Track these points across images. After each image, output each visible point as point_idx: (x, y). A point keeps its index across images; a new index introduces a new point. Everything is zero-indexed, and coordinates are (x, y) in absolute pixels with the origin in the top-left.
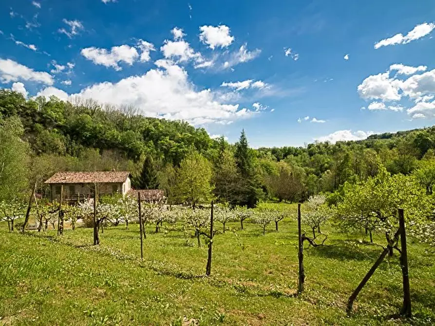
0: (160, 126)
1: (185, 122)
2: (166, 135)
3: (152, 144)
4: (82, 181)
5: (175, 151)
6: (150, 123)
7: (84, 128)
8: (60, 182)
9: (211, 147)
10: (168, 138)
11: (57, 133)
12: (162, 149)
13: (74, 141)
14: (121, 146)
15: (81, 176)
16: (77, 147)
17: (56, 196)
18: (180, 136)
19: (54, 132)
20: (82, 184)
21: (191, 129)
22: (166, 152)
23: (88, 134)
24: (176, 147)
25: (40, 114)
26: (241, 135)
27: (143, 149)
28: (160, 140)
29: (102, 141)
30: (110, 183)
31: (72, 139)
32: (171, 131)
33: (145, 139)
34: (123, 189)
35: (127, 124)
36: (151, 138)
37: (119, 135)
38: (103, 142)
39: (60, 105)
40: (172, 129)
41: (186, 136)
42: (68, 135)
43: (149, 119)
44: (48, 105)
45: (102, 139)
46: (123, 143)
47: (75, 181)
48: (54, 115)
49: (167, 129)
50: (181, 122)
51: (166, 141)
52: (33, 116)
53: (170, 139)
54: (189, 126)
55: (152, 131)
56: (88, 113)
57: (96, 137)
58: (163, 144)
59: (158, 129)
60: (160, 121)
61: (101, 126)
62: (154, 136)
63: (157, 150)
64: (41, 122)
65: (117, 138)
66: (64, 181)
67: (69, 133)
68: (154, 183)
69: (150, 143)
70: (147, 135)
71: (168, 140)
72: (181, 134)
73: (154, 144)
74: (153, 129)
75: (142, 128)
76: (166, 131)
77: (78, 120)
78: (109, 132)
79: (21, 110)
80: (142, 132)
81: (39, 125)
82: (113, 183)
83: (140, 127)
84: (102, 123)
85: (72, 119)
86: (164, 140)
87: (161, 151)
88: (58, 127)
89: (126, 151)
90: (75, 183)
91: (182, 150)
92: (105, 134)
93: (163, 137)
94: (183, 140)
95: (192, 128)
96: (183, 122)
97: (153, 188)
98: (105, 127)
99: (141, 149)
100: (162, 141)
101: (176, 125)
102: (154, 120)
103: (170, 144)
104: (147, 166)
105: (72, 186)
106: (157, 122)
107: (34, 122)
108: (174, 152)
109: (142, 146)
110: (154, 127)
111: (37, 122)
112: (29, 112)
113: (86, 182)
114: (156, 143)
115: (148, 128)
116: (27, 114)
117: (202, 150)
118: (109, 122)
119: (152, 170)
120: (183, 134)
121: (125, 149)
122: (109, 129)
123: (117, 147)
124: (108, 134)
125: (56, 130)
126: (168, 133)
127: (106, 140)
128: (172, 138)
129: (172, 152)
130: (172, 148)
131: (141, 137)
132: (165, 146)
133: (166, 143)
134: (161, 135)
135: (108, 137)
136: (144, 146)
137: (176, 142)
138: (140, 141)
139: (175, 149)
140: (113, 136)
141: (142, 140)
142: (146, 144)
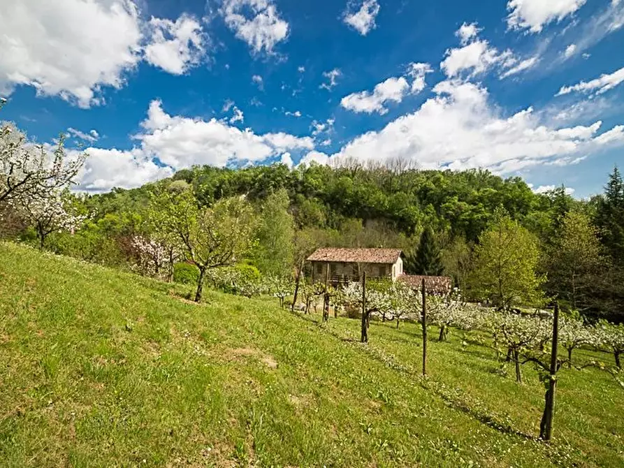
0: (443, 182)
1: (484, 170)
2: (454, 194)
3: (433, 208)
4: (343, 260)
5: (468, 218)
6: (428, 178)
7: (344, 194)
8: (321, 259)
9: (536, 208)
11: (318, 202)
12: (447, 216)
13: (334, 211)
14: (387, 214)
15: (342, 253)
16: (337, 218)
17: (317, 275)
18: (476, 193)
19: (314, 201)
20: (344, 264)
21: (495, 182)
22: (454, 220)
23: (349, 201)
24: (470, 212)
25: (302, 183)
26: (610, 180)
27: (418, 217)
28: (444, 203)
30: (376, 263)
31: (332, 208)
32: (460, 187)
33: (421, 203)
34: (393, 273)
35: (396, 185)
36: (430, 200)
37: (386, 200)
38: (366, 209)
39: (319, 170)
40: (462, 184)
42: (328, 204)
43: (425, 173)
44: (308, 171)
45: (365, 207)
46: (391, 210)
47: (336, 259)
48: (314, 182)
49: (455, 185)
50: (477, 171)
51: (454, 204)
52: (296, 186)
53: (459, 200)
54: (490, 177)
55: (432, 190)
56: (348, 176)
57: (358, 204)
58: (448, 208)
59: (440, 186)
60: (443, 174)
61: (364, 189)
62: (435, 198)
63: (439, 217)
64: (302, 192)
65: (384, 203)
66: (325, 259)
67: (329, 202)
68: (436, 267)
69: (429, 208)
70: (424, 196)
71: (456, 201)
72: (478, 190)
73: (435, 209)
74: (433, 186)
75: (416, 188)
76: (453, 188)
77: (337, 185)
78: (374, 196)
79: (286, 181)
80: (417, 193)
81: (301, 196)
82: (379, 263)
83: (413, 186)
84: (365, 186)
85: (332, 184)
86: (449, 202)
87: (446, 218)
88: (319, 195)
89: (396, 220)
90: (336, 262)
91: (480, 215)
92: (368, 199)
94: (481, 199)
95: (498, 179)
96: (480, 171)
97: (434, 274)
98: (368, 191)
99: (416, 217)
100: (447, 204)
101: (468, 176)
102: (434, 173)
103: (460, 208)
104: (425, 241)
105: (334, 265)
106: (439, 175)
107: (297, 192)
108: (466, 220)
109: (417, 212)
110: (434, 183)
111: (299, 192)
112: (292, 182)
113: (349, 260)
114: (437, 207)
115: (425, 186)
116: (291, 185)
117: (518, 215)
118: (373, 183)
119: (433, 247)
120: (481, 190)
121: (394, 218)
122: (373, 193)
123: (383, 215)
124: (372, 200)
125: (316, 199)
126: (456, 191)
127: (370, 208)
128: (464, 198)
129: (464, 220)
130: (462, 213)
131: (416, 200)
132: (452, 210)
133: (453, 206)
134: (445, 195)
135: (372, 203)
136: (420, 212)
137: (470, 204)
138: (414, 205)
139: (468, 215)
140: (379, 201)
141: (418, 204)
142: (423, 210)
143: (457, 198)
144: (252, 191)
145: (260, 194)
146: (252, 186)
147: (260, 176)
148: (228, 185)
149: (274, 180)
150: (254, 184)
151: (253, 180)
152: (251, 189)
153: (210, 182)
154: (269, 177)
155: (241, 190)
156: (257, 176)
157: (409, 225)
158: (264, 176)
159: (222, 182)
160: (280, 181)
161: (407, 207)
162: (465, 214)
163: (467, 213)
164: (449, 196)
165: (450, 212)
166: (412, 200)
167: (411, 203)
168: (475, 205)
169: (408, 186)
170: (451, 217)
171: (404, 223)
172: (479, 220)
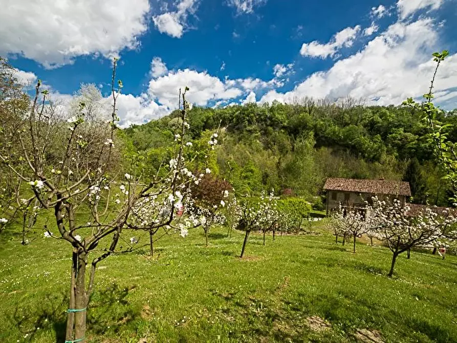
0: (390, 116)
2: (397, 127)
3: (380, 138)
5: (415, 146)
6: (374, 113)
7: (305, 126)
10: (401, 130)
11: (284, 133)
12: (394, 145)
14: (342, 143)
19: (281, 132)
22: (400, 148)
24: (416, 141)
25: (270, 118)
27: (368, 145)
28: (391, 134)
32: (406, 120)
35: (347, 118)
36: (378, 131)
37: (340, 131)
38: (323, 139)
39: (281, 108)
42: (292, 135)
43: (372, 108)
44: (272, 110)
45: (322, 137)
46: (345, 139)
48: (280, 117)
49: (400, 118)
51: (400, 134)
52: (265, 121)
53: (405, 131)
55: (378, 122)
56: (306, 112)
57: (316, 135)
58: (395, 138)
59: (386, 119)
60: (388, 109)
61: (322, 123)
62: (382, 129)
63: (387, 146)
64: (271, 126)
65: (339, 134)
67: (292, 133)
69: (376, 138)
70: (372, 128)
71: (402, 132)
73: (382, 139)
74: (380, 120)
75: (364, 121)
77: (299, 120)
78: (330, 128)
79: (257, 117)
80: (365, 126)
81: (270, 128)
83: (362, 120)
84: (322, 120)
85: (294, 119)
86: (396, 133)
87: (393, 147)
88: (284, 127)
89: (348, 148)
92: (325, 130)
98: (325, 124)
99: (366, 145)
100: (394, 135)
103: (406, 138)
106: (384, 110)
107: (267, 125)
108: (412, 148)
109: (367, 141)
110: (381, 117)
111: (268, 126)
112: (262, 117)
114: (384, 137)
115: (373, 120)
116: (262, 120)
121: (347, 146)
122: (329, 125)
123: (338, 144)
124: (329, 131)
125: (283, 131)
126: (402, 124)
127: (326, 138)
128: (409, 130)
129: (410, 148)
130: (409, 142)
131: (365, 131)
132: (399, 140)
133: (399, 136)
134: (392, 127)
135: (329, 134)
136: (370, 141)
137: (415, 134)
138: (364, 136)
139: (415, 144)
140: (334, 132)
141: (367, 135)
142: (372, 139)
143: (403, 129)
144: (230, 124)
145: (237, 127)
146: (231, 121)
147: (237, 113)
148: (212, 120)
149: (248, 116)
150: (232, 119)
151: (231, 116)
152: (230, 123)
153: (200, 118)
154: (244, 114)
155: (223, 124)
156: (234, 113)
157: (360, 152)
158: (240, 113)
159: (208, 118)
160: (252, 116)
161: (358, 137)
162: (411, 143)
163: (414, 143)
164: (395, 127)
165: (396, 141)
166: (362, 131)
167: (361, 133)
168: (420, 135)
169: (358, 120)
170: (397, 145)
171: (356, 150)
172: (426, 148)
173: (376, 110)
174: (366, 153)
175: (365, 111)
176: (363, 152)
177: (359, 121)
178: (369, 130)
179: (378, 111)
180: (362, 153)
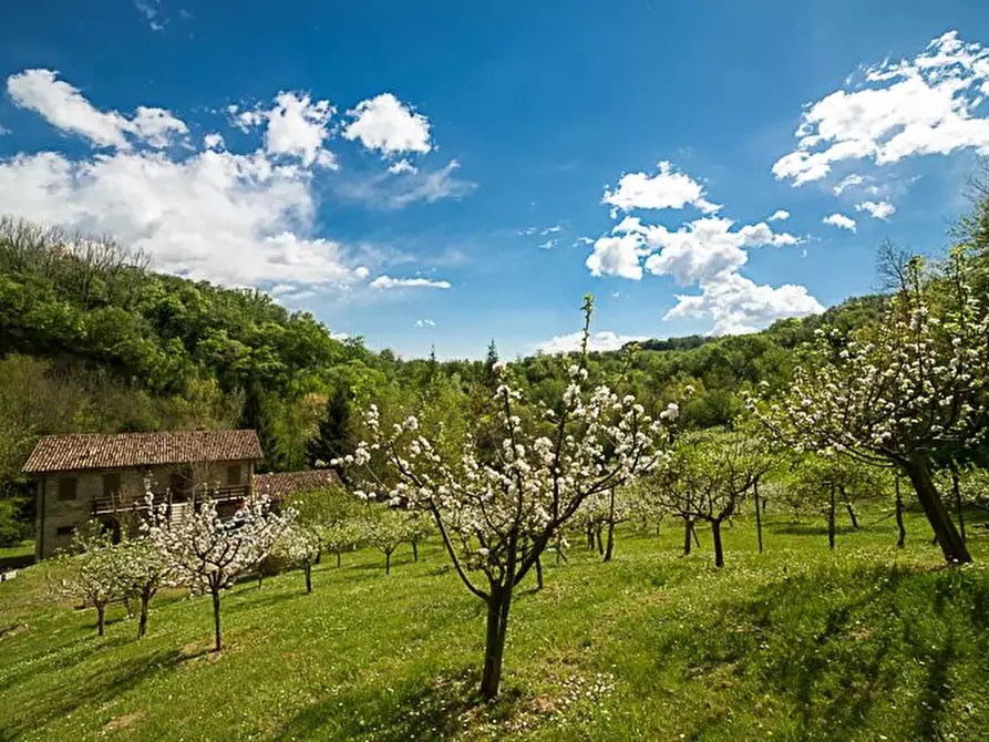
0: (201, 301)
1: (261, 294)
2: (218, 326)
3: (181, 346)
5: (247, 367)
6: (167, 289)
10: (223, 333)
12: (210, 361)
18: (256, 329)
21: (279, 315)
22: (222, 368)
24: (249, 358)
27: (155, 359)
28: (204, 338)
29: (12, 332)
32: (231, 315)
33: (158, 333)
35: (99, 289)
36: (178, 329)
37: (83, 322)
38: (17, 333)
40: (233, 311)
41: (271, 332)
43: (165, 278)
45: (11, 326)
46: (90, 341)
49: (221, 309)
50: (253, 294)
51: (222, 341)
53: (230, 337)
54: (272, 306)
55: (179, 312)
58: (212, 348)
59: (194, 308)
60: (197, 287)
62: (185, 327)
63: (195, 363)
65: (74, 325)
69: (175, 344)
70: (164, 321)
71: (225, 338)
72: (258, 323)
73: (186, 348)
74: (182, 307)
75: (146, 304)
76: (219, 316)
78: (43, 306)
80: (148, 314)
83: (140, 300)
84: (15, 279)
86: (214, 338)
87: (209, 365)
89: (102, 361)
91: (266, 365)
92: (26, 310)
93: (210, 329)
94: (263, 340)
95: (281, 311)
96: (257, 295)
98: (25, 291)
100: (209, 341)
101: (240, 299)
102: (179, 283)
103: (231, 349)
106: (191, 289)
108: (243, 370)
109: (153, 351)
110: (184, 302)
114: (191, 345)
115: (166, 303)
120: (264, 325)
121: (96, 359)
122: (42, 298)
123: (70, 351)
124: (39, 310)
126: (225, 321)
127: (26, 330)
128: (236, 334)
129: (239, 370)
130: (238, 358)
131: (148, 326)
132: (219, 352)
133: (219, 345)
134: (205, 325)
135: (40, 321)
136: (158, 351)
137: (248, 345)
138: (145, 337)
139: (247, 363)
140: (58, 319)
141: (153, 335)
142: (163, 346)
143: (226, 332)
161: (129, 338)
162: (240, 361)
163: (245, 360)
164: (213, 327)
165: (215, 354)
166: (139, 326)
167: (136, 330)
168: (255, 347)
169: (130, 298)
170: (215, 361)
171: (124, 368)
172: (264, 371)
173: (172, 284)
174: (148, 376)
175: (147, 280)
176: (143, 375)
177: (133, 301)
178: (156, 326)
179: (177, 288)
180: (140, 377)
